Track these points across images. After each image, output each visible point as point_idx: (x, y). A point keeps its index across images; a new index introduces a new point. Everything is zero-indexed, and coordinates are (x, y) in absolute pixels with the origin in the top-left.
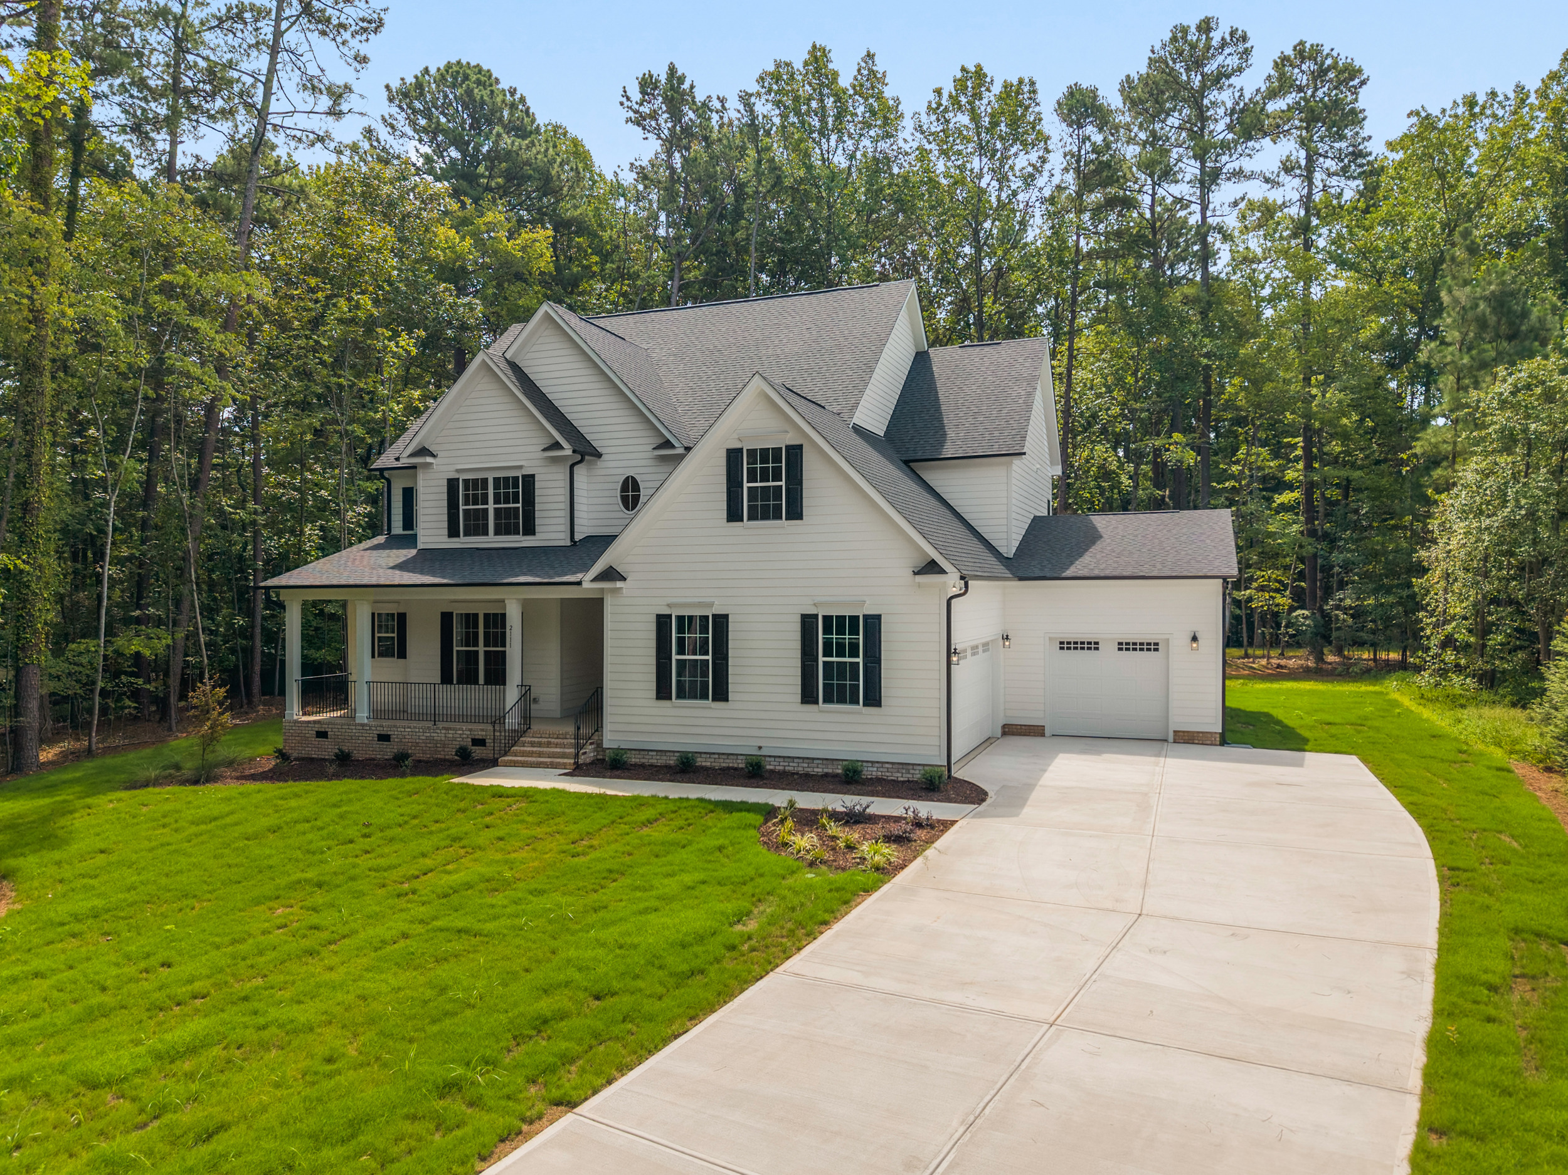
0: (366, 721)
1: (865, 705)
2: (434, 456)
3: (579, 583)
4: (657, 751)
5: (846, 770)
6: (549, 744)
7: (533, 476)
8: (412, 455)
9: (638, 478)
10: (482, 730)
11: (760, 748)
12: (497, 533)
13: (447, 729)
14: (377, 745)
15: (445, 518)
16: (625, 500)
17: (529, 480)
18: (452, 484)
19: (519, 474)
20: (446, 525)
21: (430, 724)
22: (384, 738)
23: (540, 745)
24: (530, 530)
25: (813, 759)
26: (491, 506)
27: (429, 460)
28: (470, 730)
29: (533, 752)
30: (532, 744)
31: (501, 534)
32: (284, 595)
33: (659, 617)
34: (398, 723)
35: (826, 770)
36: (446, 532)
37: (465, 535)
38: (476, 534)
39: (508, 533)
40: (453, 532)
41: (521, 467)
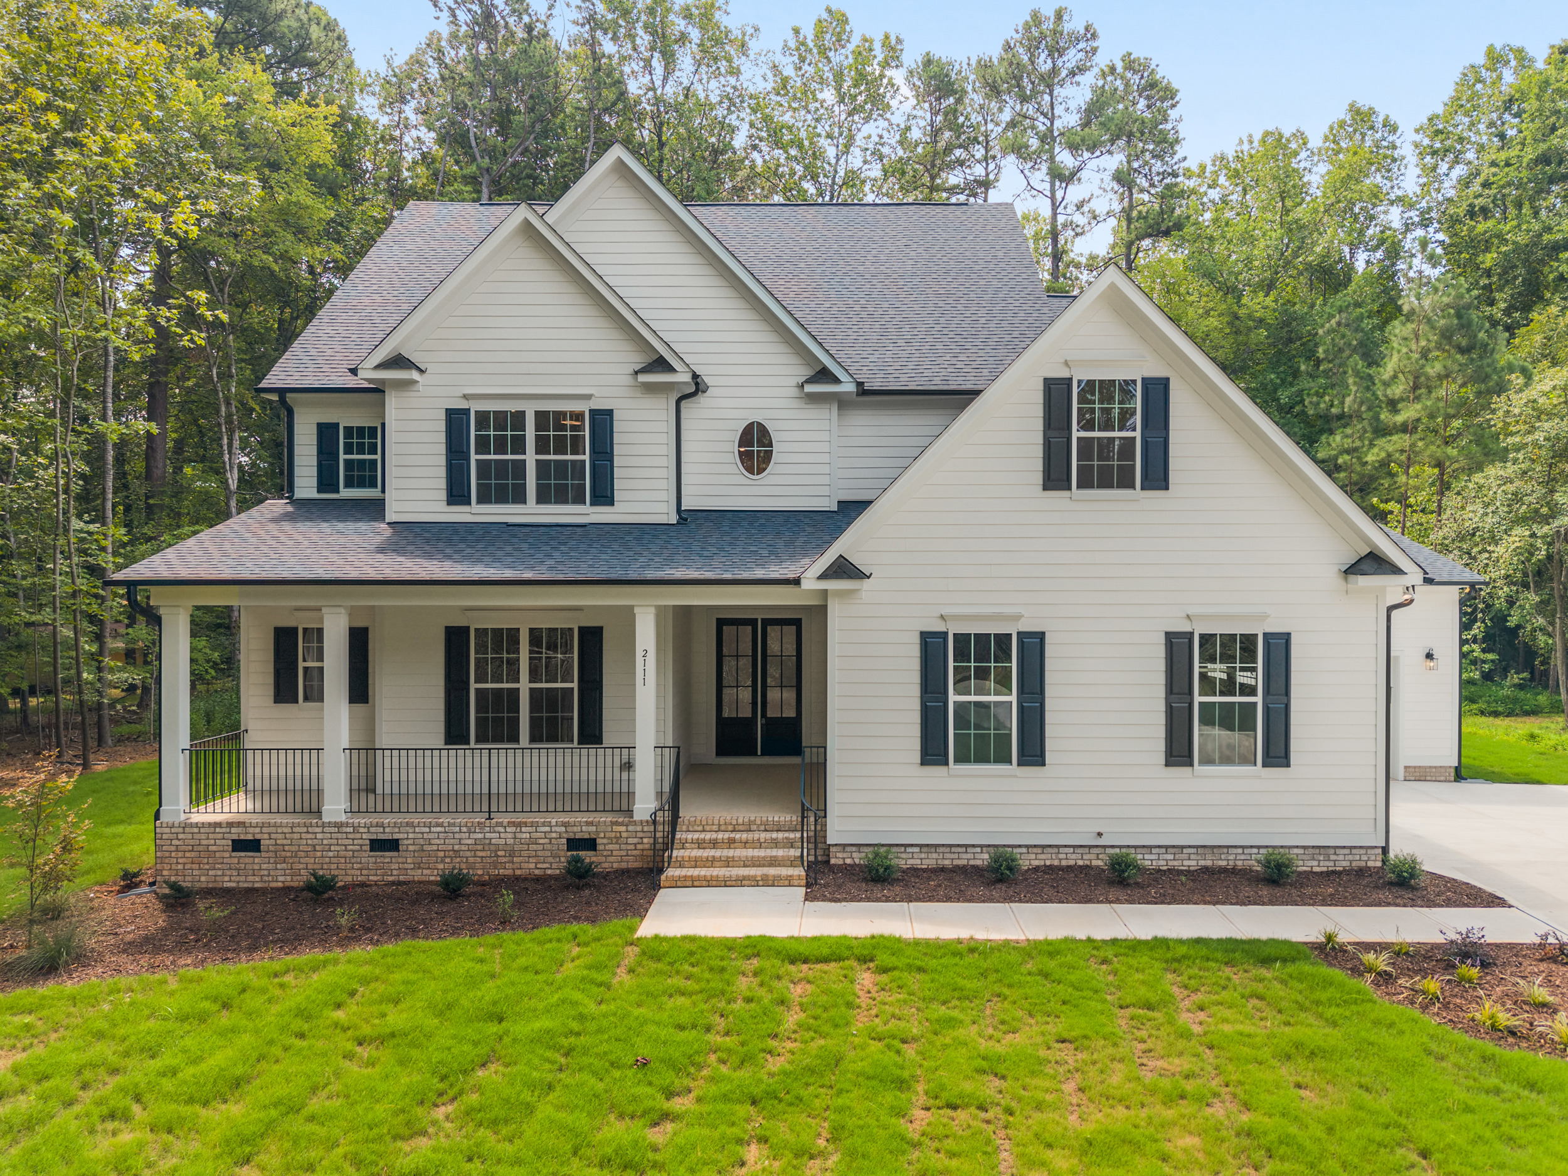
0: (343, 818)
1: (1264, 765)
2: (421, 371)
3: (797, 582)
4: (921, 846)
5: (1267, 864)
6: (731, 843)
7: (610, 412)
8: (379, 367)
9: (769, 426)
10: (588, 824)
11: (1100, 834)
12: (542, 498)
13: (519, 825)
14: (369, 858)
15: (443, 472)
16: (746, 458)
17: (603, 420)
18: (455, 420)
19: (583, 407)
20: (443, 484)
21: (480, 818)
22: (385, 845)
23: (714, 844)
24: (604, 495)
25: (1183, 847)
26: (530, 458)
27: (415, 375)
28: (566, 825)
29: (714, 859)
30: (700, 844)
31: (548, 502)
32: (157, 598)
33: (925, 637)
34: (415, 819)
35: (1202, 863)
36: (443, 495)
37: (480, 501)
38: (502, 499)
39: (561, 499)
40: (457, 494)
41: (588, 397)
